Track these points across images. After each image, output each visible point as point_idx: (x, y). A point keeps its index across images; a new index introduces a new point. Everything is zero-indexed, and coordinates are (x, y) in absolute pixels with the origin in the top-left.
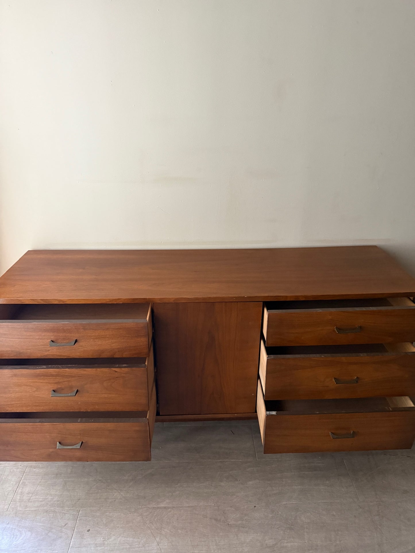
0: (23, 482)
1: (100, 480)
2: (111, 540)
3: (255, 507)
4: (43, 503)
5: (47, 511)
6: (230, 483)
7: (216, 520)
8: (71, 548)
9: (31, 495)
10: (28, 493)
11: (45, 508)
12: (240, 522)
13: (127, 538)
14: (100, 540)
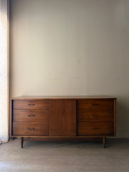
0: (9, 155)
1: (31, 155)
2: (33, 166)
3: (76, 161)
5: (15, 160)
7: (64, 163)
8: (22, 167)
10: (11, 157)
12: (71, 164)
13: (38, 166)
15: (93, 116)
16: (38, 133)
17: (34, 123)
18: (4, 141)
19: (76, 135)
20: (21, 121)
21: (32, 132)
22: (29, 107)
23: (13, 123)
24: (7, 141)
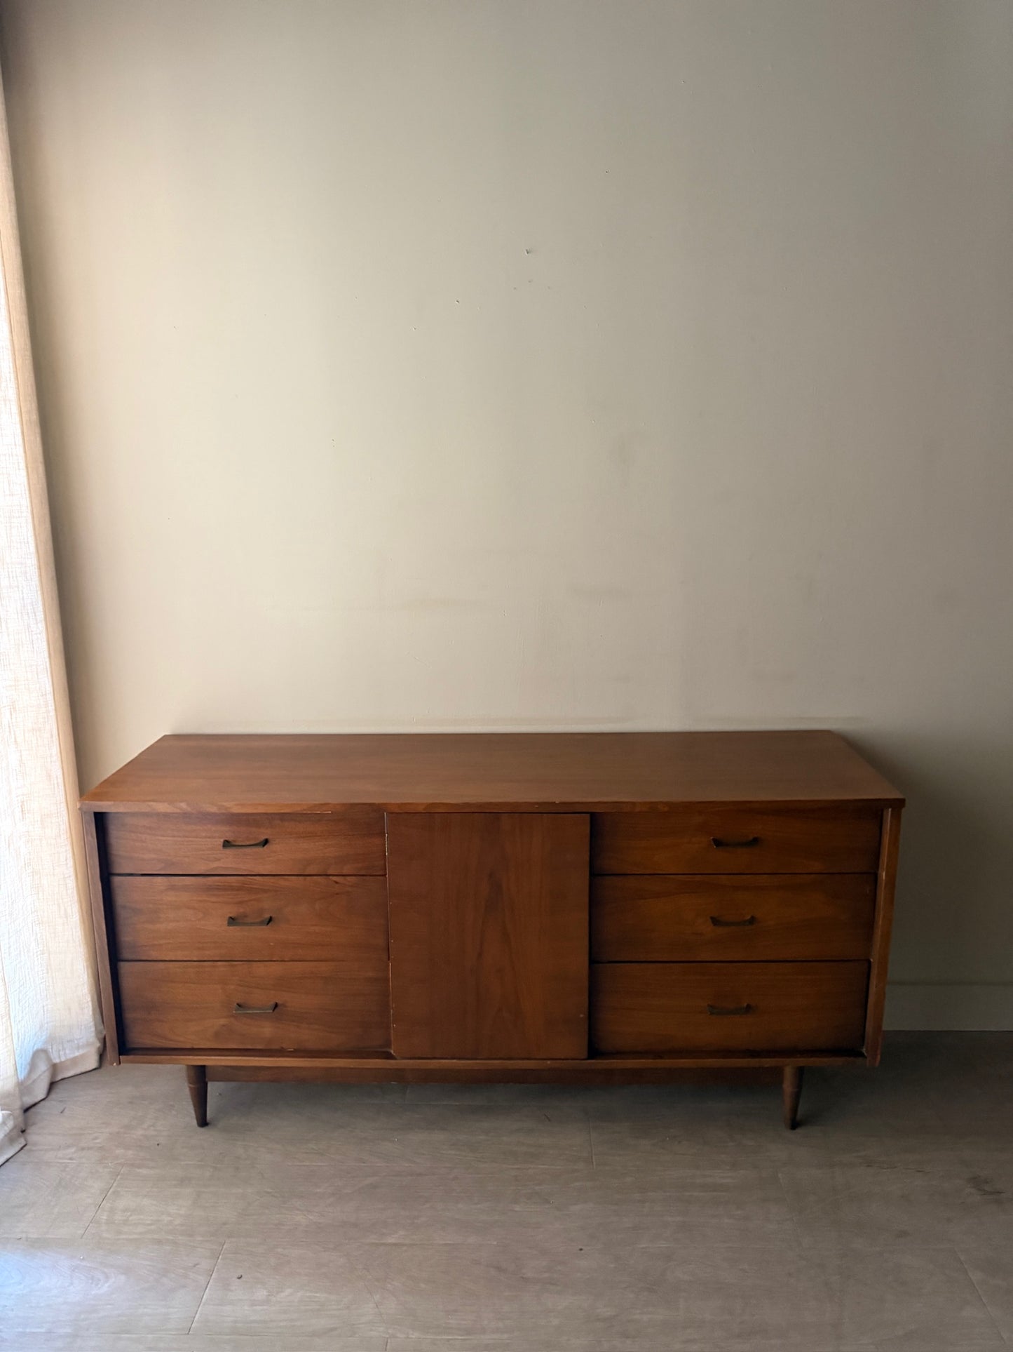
0: (114, 1192)
1: (268, 1193)
2: (283, 1295)
3: (581, 1250)
4: (153, 1227)
5: (159, 1242)
6: (532, 1206)
7: (499, 1269)
8: (204, 1305)
9: (129, 1214)
10: (125, 1210)
11: (156, 1236)
12: (546, 1275)
13: (317, 1293)
14: (261, 1294)
15: (715, 921)
16: (308, 1035)
17: (276, 969)
18: (74, 1061)
19: (585, 1054)
20: (180, 955)
21: (266, 1030)
22: (229, 861)
23: (124, 967)
24: (92, 1063)
